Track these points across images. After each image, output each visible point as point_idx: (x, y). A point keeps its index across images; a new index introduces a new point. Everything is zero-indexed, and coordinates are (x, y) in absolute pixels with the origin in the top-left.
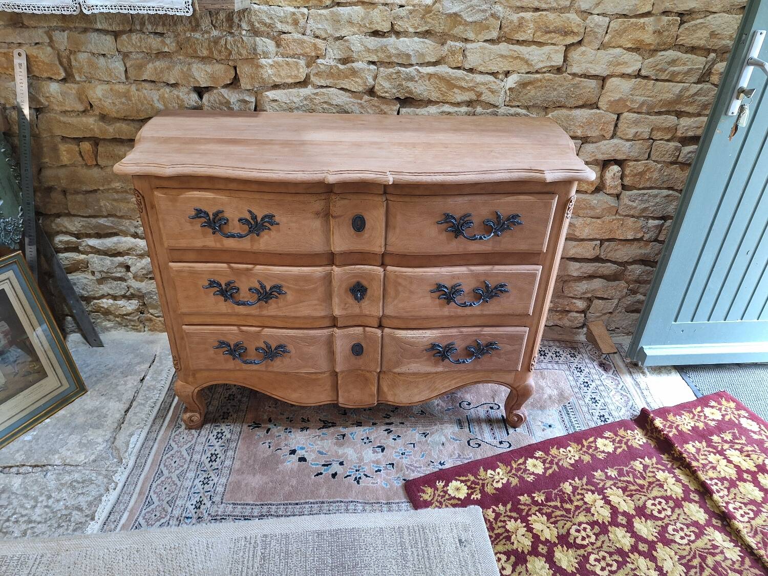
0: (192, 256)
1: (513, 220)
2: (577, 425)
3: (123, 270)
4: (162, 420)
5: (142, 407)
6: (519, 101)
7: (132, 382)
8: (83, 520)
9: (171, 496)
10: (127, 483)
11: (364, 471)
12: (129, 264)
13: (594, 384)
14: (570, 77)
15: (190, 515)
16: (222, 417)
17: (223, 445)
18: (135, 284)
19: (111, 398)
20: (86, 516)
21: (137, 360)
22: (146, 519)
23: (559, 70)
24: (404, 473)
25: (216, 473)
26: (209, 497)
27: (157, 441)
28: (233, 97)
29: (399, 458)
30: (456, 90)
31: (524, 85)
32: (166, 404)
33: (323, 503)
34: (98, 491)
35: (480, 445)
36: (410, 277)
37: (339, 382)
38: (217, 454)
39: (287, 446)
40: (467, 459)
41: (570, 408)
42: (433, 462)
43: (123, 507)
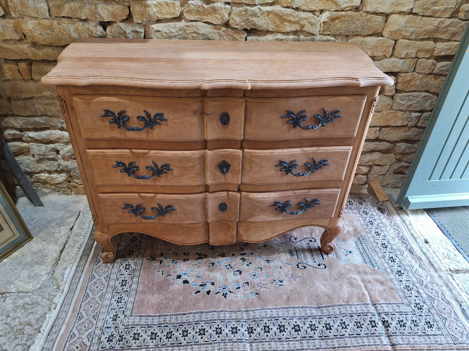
0: (103, 144)
1: (335, 114)
2: (368, 251)
3: (55, 153)
4: (86, 257)
5: (72, 248)
6: (329, 31)
7: (64, 230)
8: (33, 332)
9: (95, 312)
10: (63, 304)
11: (229, 289)
12: (59, 149)
13: (376, 222)
14: (365, 14)
15: (109, 326)
16: (128, 254)
17: (130, 273)
18: (64, 163)
19: (50, 243)
20: (35, 329)
21: (68, 215)
22: (78, 330)
23: (357, 9)
24: (256, 289)
25: (126, 294)
26: (122, 312)
27: (84, 272)
28: (128, 28)
29: (251, 278)
30: (286, 23)
31: (333, 19)
32: (89, 245)
33: (202, 312)
34: (43, 310)
35: (305, 267)
36: (261, 157)
37: (210, 229)
38: (127, 280)
39: (175, 273)
40: (298, 277)
41: (362, 239)
42: (275, 281)
43: (61, 322)
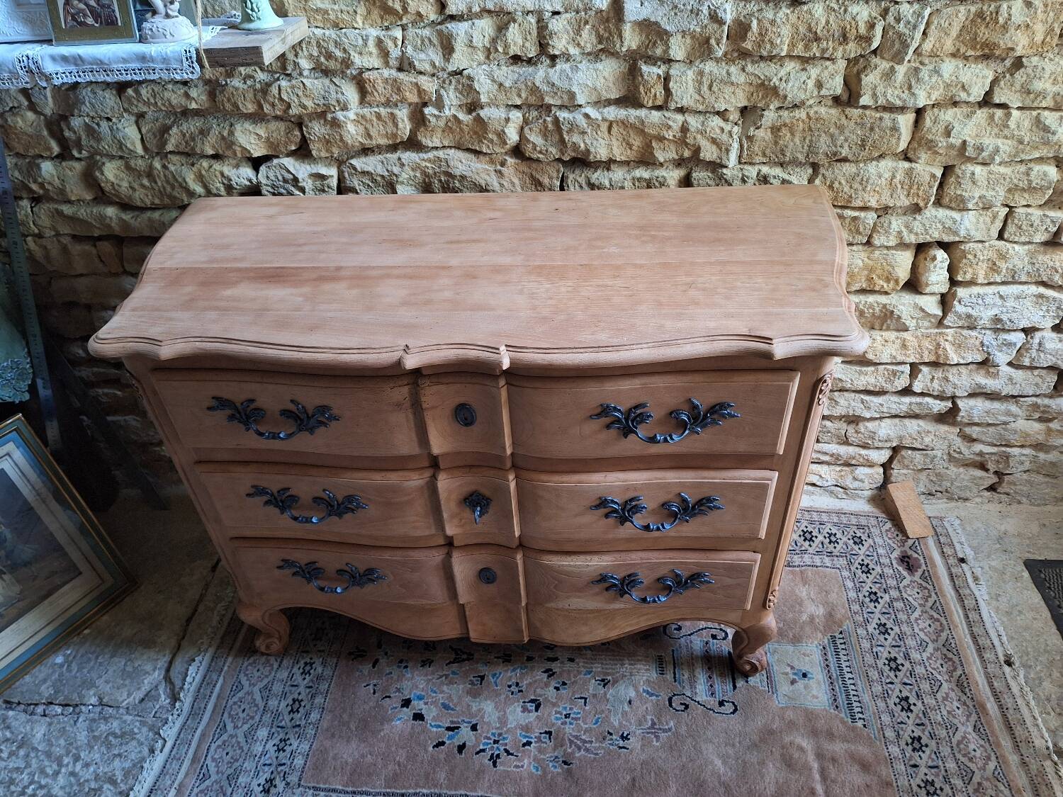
2: (850, 675)
5: (209, 614)
6: (765, 156)
7: (201, 569)
9: (233, 768)
11: (506, 744)
13: (887, 597)
16: (314, 636)
17: (311, 684)
19: (171, 597)
23: (836, 101)
24: (565, 750)
25: (296, 732)
26: (282, 774)
27: (223, 673)
28: (302, 170)
29: (560, 722)
30: (655, 144)
31: (772, 130)
35: (687, 707)
36: (556, 489)
38: (302, 700)
39: (400, 692)
40: (665, 731)
41: (842, 641)
42: (611, 734)
43: (169, 782)
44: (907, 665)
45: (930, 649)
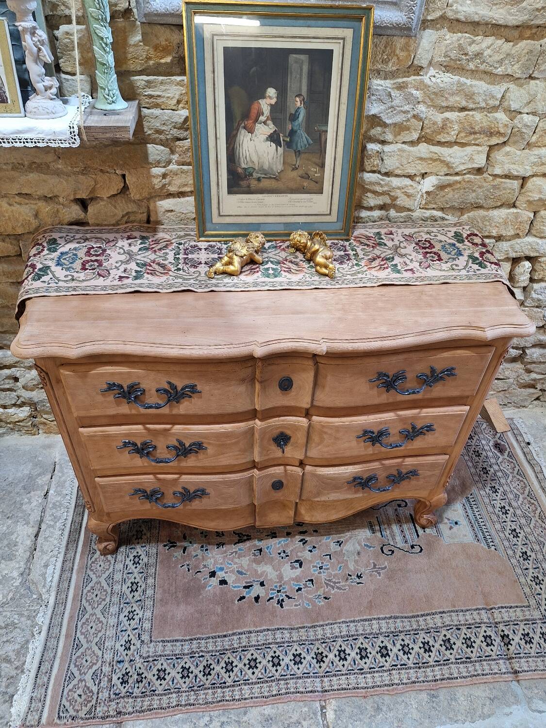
0: (104, 421)
1: (450, 372)
2: (481, 520)
3: (11, 381)
4: (75, 545)
5: (51, 529)
6: (435, 203)
7: (36, 498)
8: (14, 673)
9: (99, 636)
10: (51, 626)
11: (286, 592)
12: (18, 376)
13: (492, 470)
15: (121, 658)
16: (135, 537)
17: (141, 571)
18: (26, 395)
19: (18, 521)
20: (16, 668)
21: (38, 470)
22: (78, 666)
23: (479, 171)
24: (324, 590)
25: (139, 605)
26: (137, 636)
27: (74, 571)
29: (317, 572)
31: (441, 187)
32: (76, 524)
33: (250, 632)
34: (24, 636)
35: (393, 552)
36: (337, 427)
38: (138, 583)
39: (206, 567)
40: (382, 569)
41: (473, 500)
42: (351, 576)
43: (52, 655)
44: (511, 510)
45: (521, 499)
